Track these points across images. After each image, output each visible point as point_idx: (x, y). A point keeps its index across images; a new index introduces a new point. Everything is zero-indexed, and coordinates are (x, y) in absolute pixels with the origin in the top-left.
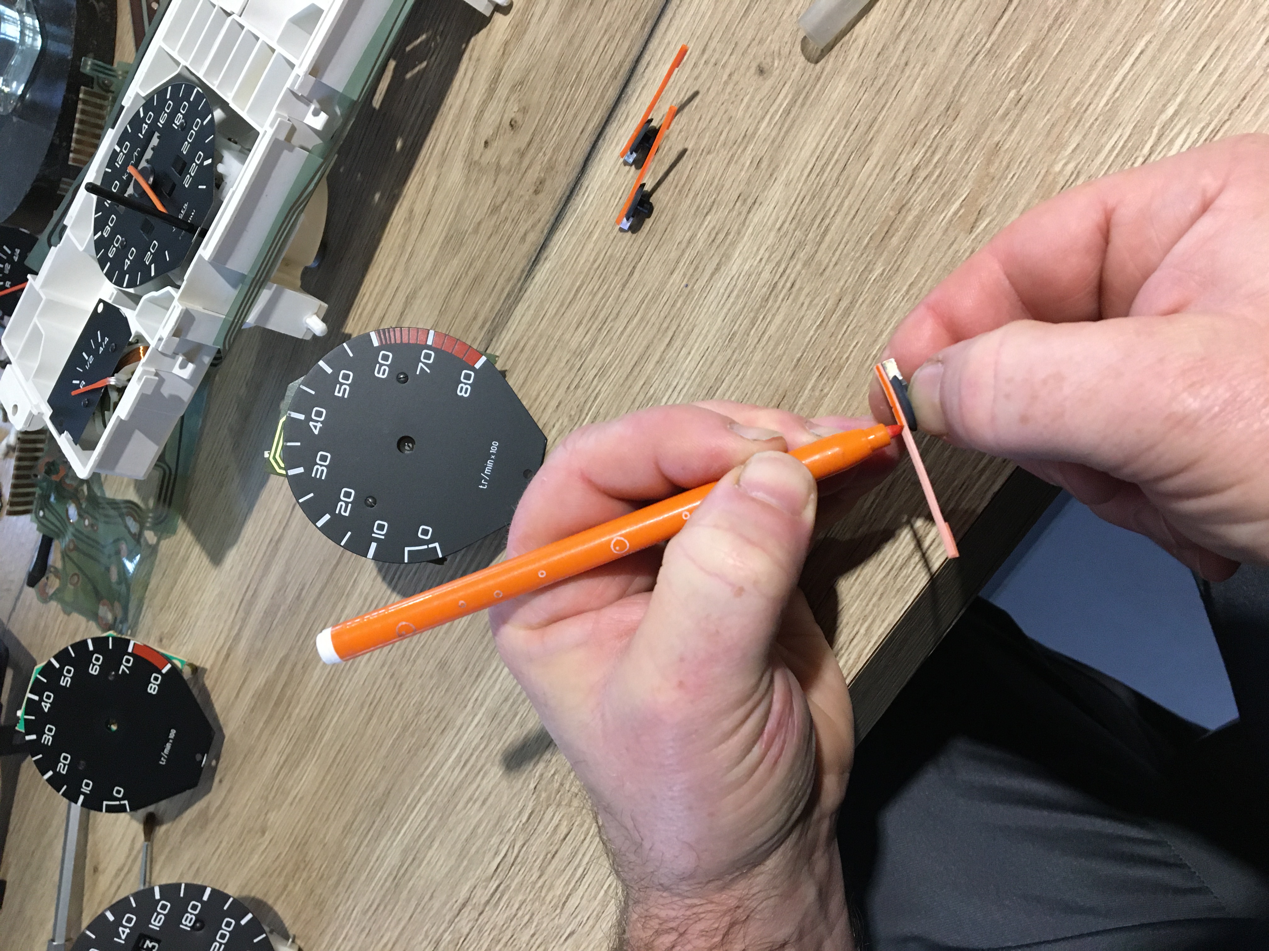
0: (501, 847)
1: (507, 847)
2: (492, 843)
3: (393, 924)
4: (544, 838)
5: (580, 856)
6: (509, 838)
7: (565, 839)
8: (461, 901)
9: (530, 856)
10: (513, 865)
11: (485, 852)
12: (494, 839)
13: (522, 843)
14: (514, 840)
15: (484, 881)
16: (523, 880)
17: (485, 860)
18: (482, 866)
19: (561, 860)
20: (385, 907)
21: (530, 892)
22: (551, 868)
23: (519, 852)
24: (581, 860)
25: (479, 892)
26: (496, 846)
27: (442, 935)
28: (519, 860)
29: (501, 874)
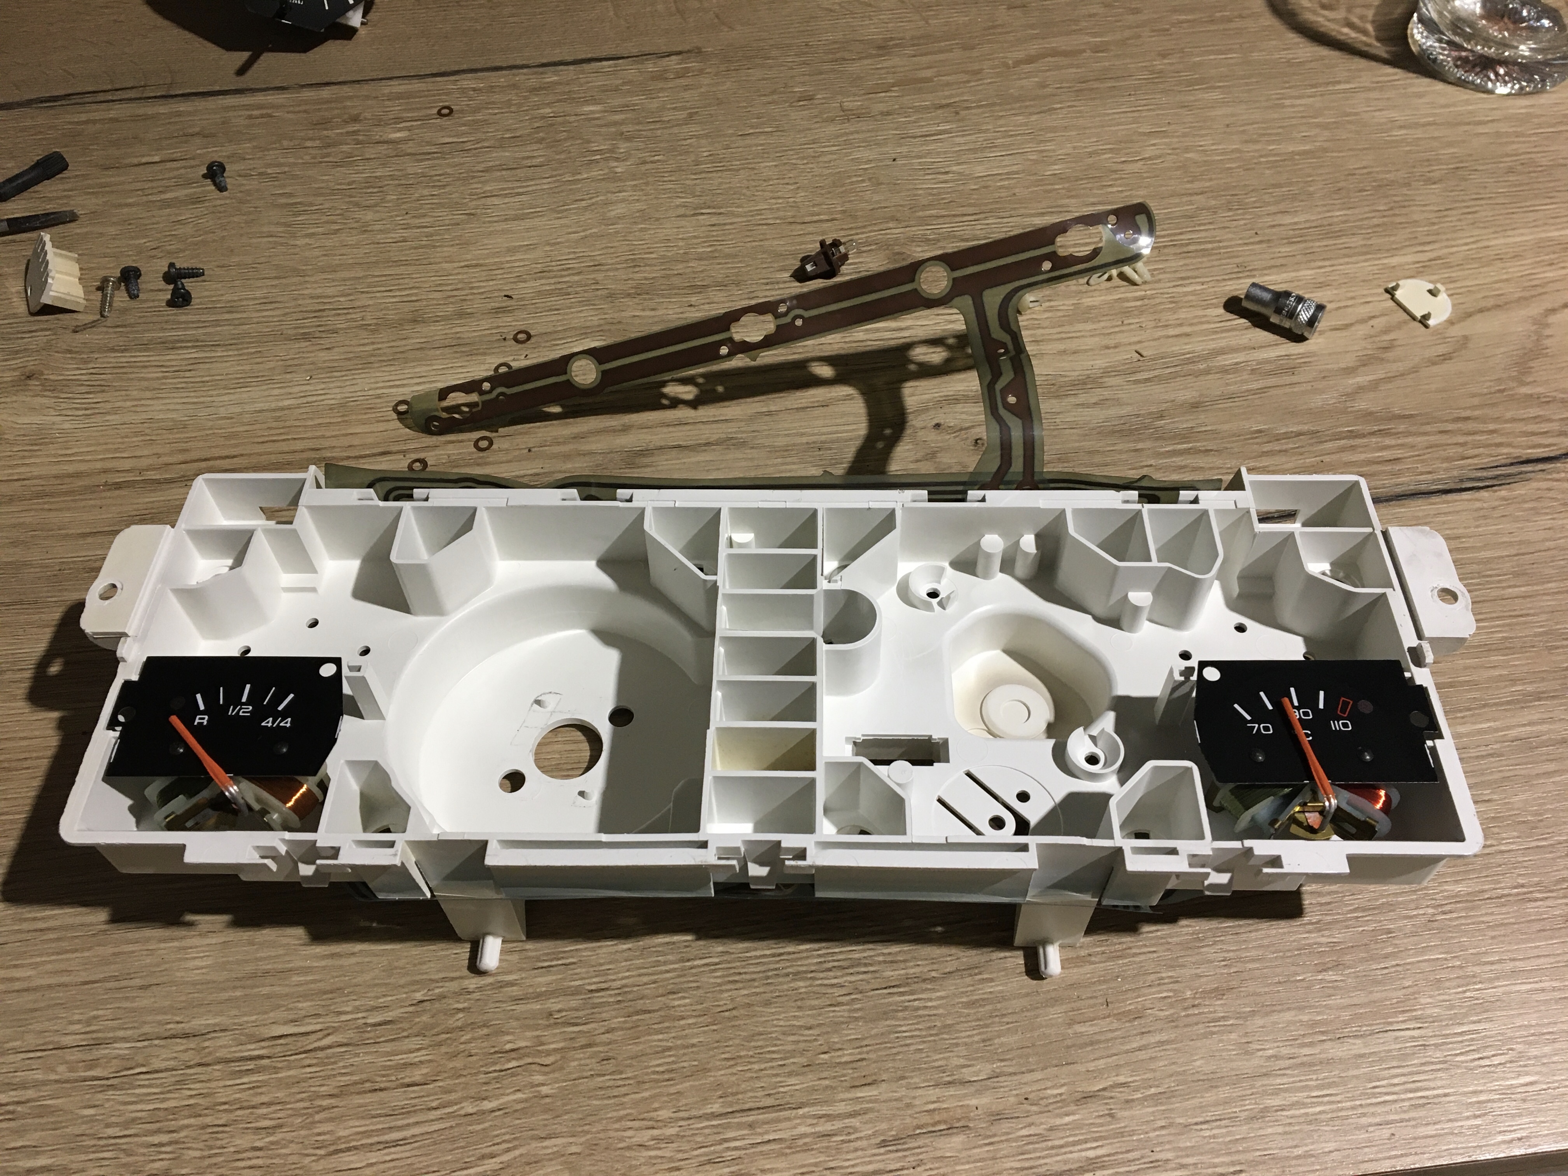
0: (307, 1020)
1: (318, 1027)
2: (300, 1005)
3: (49, 967)
4: (382, 1061)
5: (411, 1121)
6: (331, 1021)
7: (409, 1085)
8: (186, 1027)
9: (341, 1064)
10: (305, 1052)
11: (279, 1007)
12: (309, 1004)
13: (345, 1041)
14: (335, 1030)
15: (246, 1035)
16: (305, 1080)
17: (272, 1015)
18: (261, 1017)
19: (381, 1103)
20: (58, 939)
21: (302, 1100)
22: (358, 1100)
23: (330, 1047)
24: (408, 1125)
25: (225, 1039)
26: (303, 1013)
27: (116, 1040)
28: (320, 1054)
29: (279, 1049)
